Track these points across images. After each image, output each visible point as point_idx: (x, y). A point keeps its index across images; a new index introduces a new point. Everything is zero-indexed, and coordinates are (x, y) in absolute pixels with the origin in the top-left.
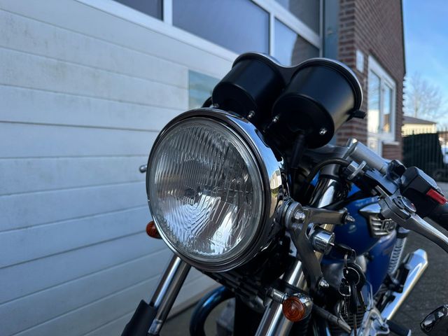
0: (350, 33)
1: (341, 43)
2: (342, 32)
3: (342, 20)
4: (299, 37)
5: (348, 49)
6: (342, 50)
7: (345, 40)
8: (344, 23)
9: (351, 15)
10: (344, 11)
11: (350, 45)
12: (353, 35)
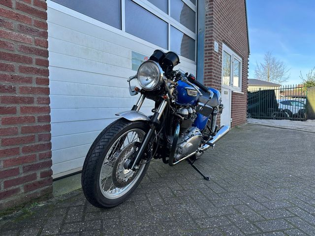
0: (210, 32)
1: (206, 37)
2: (207, 31)
3: (206, 25)
4: (185, 35)
5: (209, 40)
6: (206, 41)
7: (208, 36)
8: (207, 26)
9: (211, 22)
10: (208, 20)
11: (210, 38)
12: (212, 33)
